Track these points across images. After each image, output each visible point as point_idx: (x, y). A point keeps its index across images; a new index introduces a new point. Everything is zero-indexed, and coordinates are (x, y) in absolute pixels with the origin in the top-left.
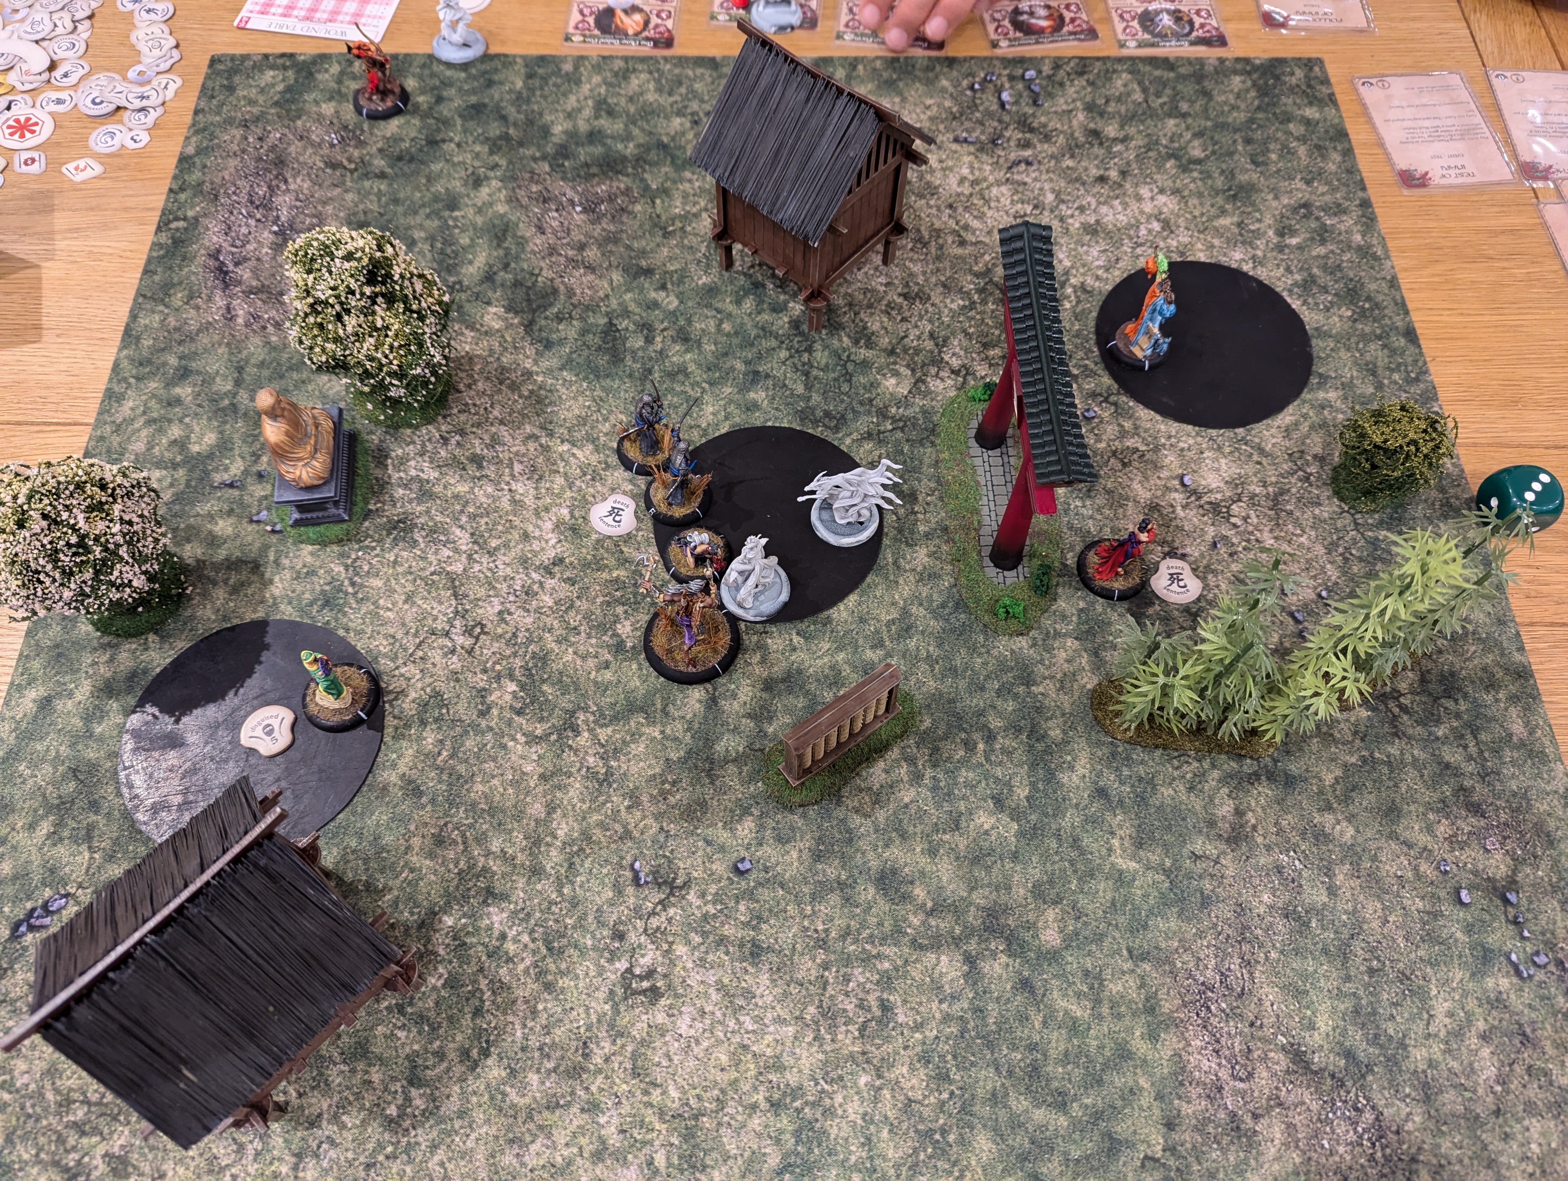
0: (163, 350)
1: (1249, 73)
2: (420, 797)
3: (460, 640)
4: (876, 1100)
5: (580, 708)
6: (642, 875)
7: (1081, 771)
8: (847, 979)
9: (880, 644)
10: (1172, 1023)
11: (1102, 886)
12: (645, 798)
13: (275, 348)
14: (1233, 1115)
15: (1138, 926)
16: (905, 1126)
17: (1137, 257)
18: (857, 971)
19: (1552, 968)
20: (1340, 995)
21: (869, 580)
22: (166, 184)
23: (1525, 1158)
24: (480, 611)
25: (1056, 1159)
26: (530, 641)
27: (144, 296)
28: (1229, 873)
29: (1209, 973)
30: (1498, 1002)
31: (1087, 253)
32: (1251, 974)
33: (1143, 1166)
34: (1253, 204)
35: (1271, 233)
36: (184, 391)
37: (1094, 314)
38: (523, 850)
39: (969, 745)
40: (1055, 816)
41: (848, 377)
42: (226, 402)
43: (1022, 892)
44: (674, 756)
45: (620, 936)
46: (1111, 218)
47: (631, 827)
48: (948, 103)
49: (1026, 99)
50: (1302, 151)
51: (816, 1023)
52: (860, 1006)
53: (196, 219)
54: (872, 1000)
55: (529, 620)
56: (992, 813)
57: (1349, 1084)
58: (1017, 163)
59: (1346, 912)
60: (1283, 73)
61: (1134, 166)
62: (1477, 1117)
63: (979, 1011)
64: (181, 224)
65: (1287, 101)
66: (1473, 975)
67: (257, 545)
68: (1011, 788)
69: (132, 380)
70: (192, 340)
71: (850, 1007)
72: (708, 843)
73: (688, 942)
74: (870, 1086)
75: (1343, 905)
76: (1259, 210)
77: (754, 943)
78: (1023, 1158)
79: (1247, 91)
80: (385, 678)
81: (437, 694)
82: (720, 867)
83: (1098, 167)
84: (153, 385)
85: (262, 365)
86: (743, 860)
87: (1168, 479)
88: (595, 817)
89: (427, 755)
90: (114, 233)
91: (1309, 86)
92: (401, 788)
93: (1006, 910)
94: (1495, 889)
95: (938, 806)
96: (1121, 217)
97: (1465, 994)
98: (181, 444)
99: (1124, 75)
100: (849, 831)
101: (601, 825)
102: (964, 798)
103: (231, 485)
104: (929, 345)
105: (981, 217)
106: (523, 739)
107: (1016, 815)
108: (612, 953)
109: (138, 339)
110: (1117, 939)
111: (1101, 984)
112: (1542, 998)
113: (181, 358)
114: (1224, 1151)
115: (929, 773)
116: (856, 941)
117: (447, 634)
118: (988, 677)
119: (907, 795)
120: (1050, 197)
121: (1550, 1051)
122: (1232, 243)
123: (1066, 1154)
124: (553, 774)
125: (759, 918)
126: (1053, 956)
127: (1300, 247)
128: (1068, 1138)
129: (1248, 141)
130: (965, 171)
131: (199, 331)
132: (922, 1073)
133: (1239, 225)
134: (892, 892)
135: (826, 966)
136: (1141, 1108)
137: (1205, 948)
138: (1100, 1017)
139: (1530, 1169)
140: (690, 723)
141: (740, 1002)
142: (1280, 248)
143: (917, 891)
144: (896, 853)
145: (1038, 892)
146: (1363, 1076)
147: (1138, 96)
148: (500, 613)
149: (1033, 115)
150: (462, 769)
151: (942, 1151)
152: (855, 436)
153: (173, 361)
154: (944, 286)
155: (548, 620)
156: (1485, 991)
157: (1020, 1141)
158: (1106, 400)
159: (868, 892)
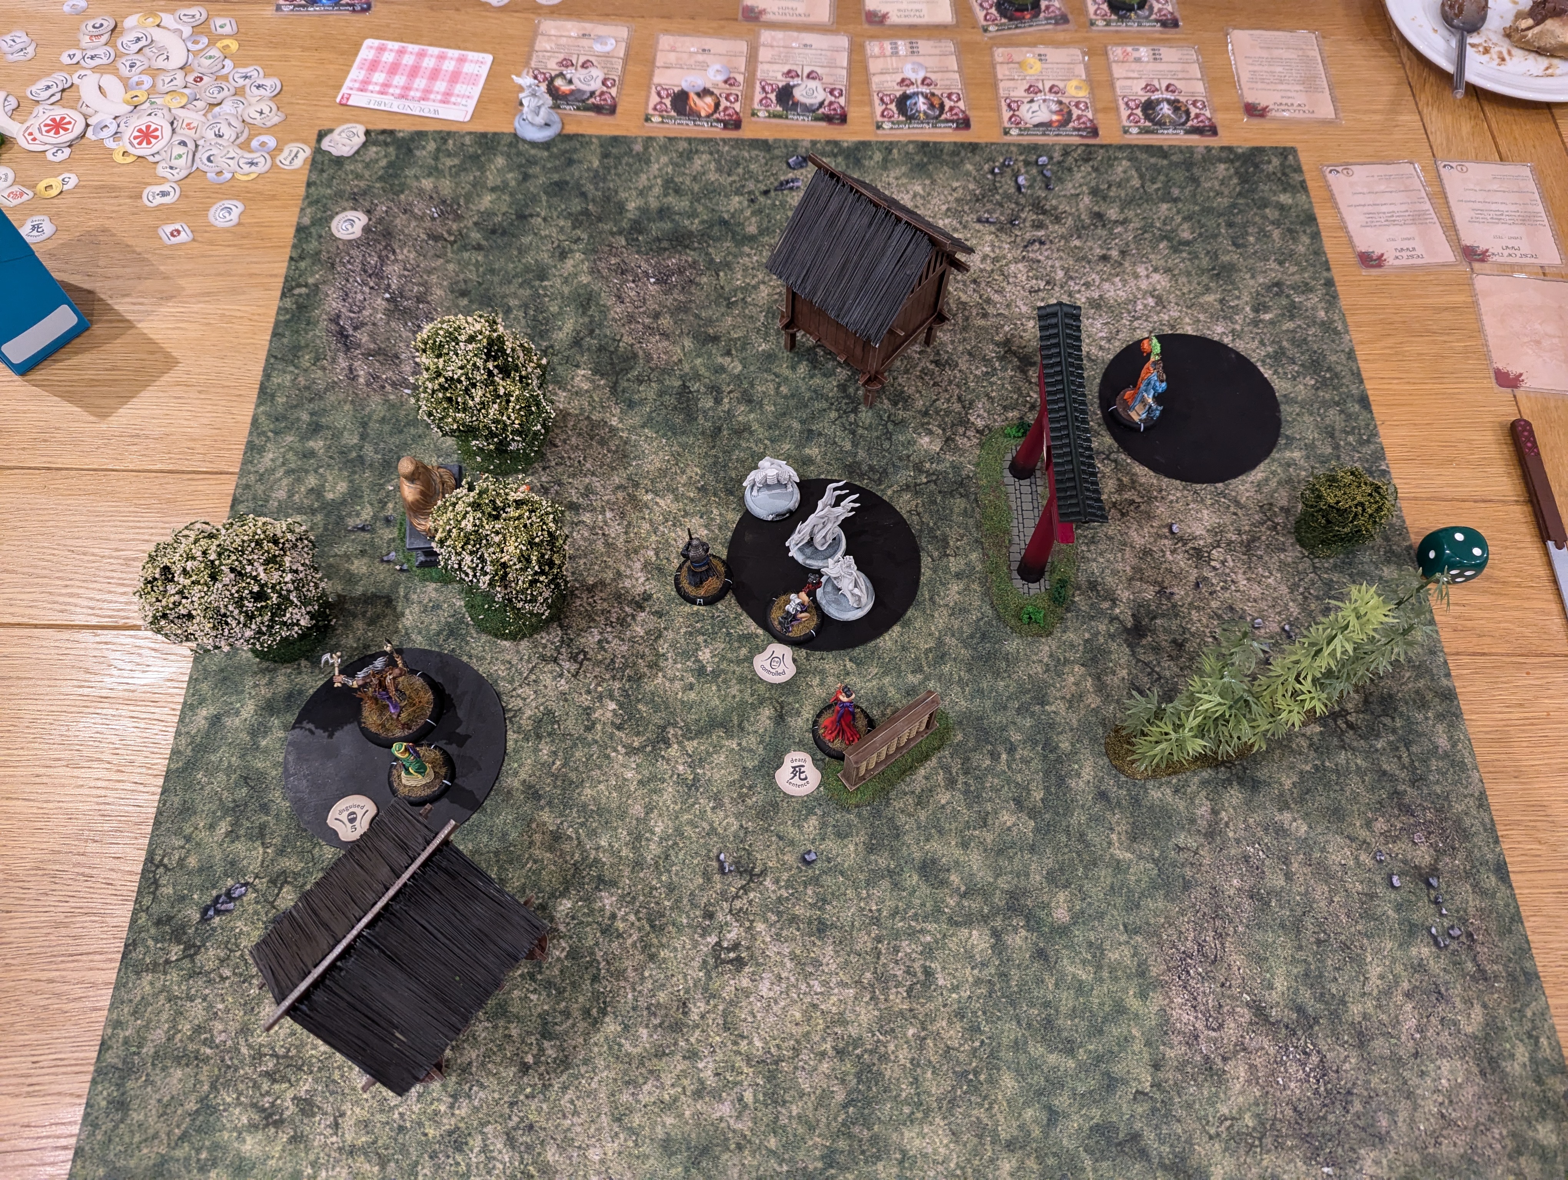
0: (296, 406)
1: (1232, 161)
2: (539, 800)
3: (567, 665)
4: (921, 1048)
5: (669, 724)
6: (726, 865)
7: (1086, 777)
8: (897, 950)
9: (919, 669)
10: (1159, 984)
11: (1103, 873)
12: (726, 800)
13: (393, 406)
14: (1207, 1058)
15: (1133, 905)
16: (945, 1068)
17: (1135, 329)
18: (905, 944)
19: (1463, 939)
20: (1294, 961)
21: (909, 613)
22: (287, 252)
23: (1437, 1091)
24: (583, 640)
25: (1066, 1093)
26: (625, 666)
27: (276, 357)
28: (1206, 862)
29: (1189, 944)
30: (1419, 967)
31: (1092, 325)
32: (1223, 944)
33: (1135, 1098)
34: (1233, 283)
35: (1248, 309)
36: (317, 444)
37: (1098, 381)
38: (627, 844)
39: (995, 756)
40: (1065, 815)
41: (888, 435)
42: (354, 454)
43: (1038, 878)
44: (749, 765)
45: (710, 916)
46: (1112, 293)
47: (716, 825)
48: (971, 186)
49: (1039, 184)
50: (1276, 234)
51: (872, 986)
52: (908, 972)
53: (316, 285)
54: (917, 966)
55: (624, 648)
56: (1013, 813)
57: (1300, 1033)
58: (1031, 242)
59: (1299, 894)
60: (1262, 162)
61: (1132, 246)
62: (1401, 1058)
63: (1004, 976)
64: (303, 290)
65: (1264, 188)
66: (1401, 945)
67: (388, 582)
68: (1029, 791)
69: (270, 434)
70: (321, 398)
71: (899, 973)
72: (781, 838)
73: (766, 921)
74: (916, 1036)
75: (1298, 888)
76: (1238, 288)
77: (820, 921)
78: (1040, 1093)
79: (1230, 178)
80: (505, 698)
81: (549, 712)
82: (790, 858)
83: (1101, 247)
84: (289, 439)
85: (383, 420)
86: (809, 852)
87: (1160, 527)
88: (686, 817)
89: (543, 765)
90: (242, 297)
91: (1284, 174)
92: (523, 792)
93: (1025, 892)
94: (1421, 875)
95: (969, 807)
96: (1121, 293)
97: (1394, 961)
98: (317, 492)
99: (1124, 162)
100: (897, 828)
101: (691, 823)
102: (990, 800)
103: (363, 529)
104: (957, 407)
105: (1000, 291)
106: (623, 751)
107: (1033, 813)
108: (704, 929)
109: (273, 396)
110: (1116, 916)
111: (1102, 953)
112: (1455, 964)
113: (312, 414)
114: (1199, 1086)
115: (961, 779)
116: (903, 919)
117: (555, 660)
118: (1009, 698)
119: (944, 798)
120: (1060, 274)
121: (1459, 1005)
122: (1214, 318)
123: (1073, 1089)
124: (649, 780)
125: (824, 901)
126: (1063, 931)
127: (1272, 322)
128: (1076, 1077)
129: (1230, 225)
130: (987, 249)
131: (326, 390)
132: (958, 1026)
133: (1222, 301)
134: (932, 879)
135: (879, 939)
136: (1133, 1053)
137: (1186, 924)
138: (1101, 980)
139: (1440, 1099)
140: (762, 736)
141: (810, 969)
142: (1256, 323)
143: (952, 878)
144: (935, 846)
145: (1051, 878)
146: (1311, 1027)
147: (1136, 182)
148: (600, 641)
149: (1046, 198)
150: (573, 776)
151: (974, 1088)
152: (895, 488)
153: (305, 417)
154: (970, 354)
155: (640, 648)
156: (1410, 958)
157: (1038, 1080)
158: (1108, 458)
159: (912, 879)
